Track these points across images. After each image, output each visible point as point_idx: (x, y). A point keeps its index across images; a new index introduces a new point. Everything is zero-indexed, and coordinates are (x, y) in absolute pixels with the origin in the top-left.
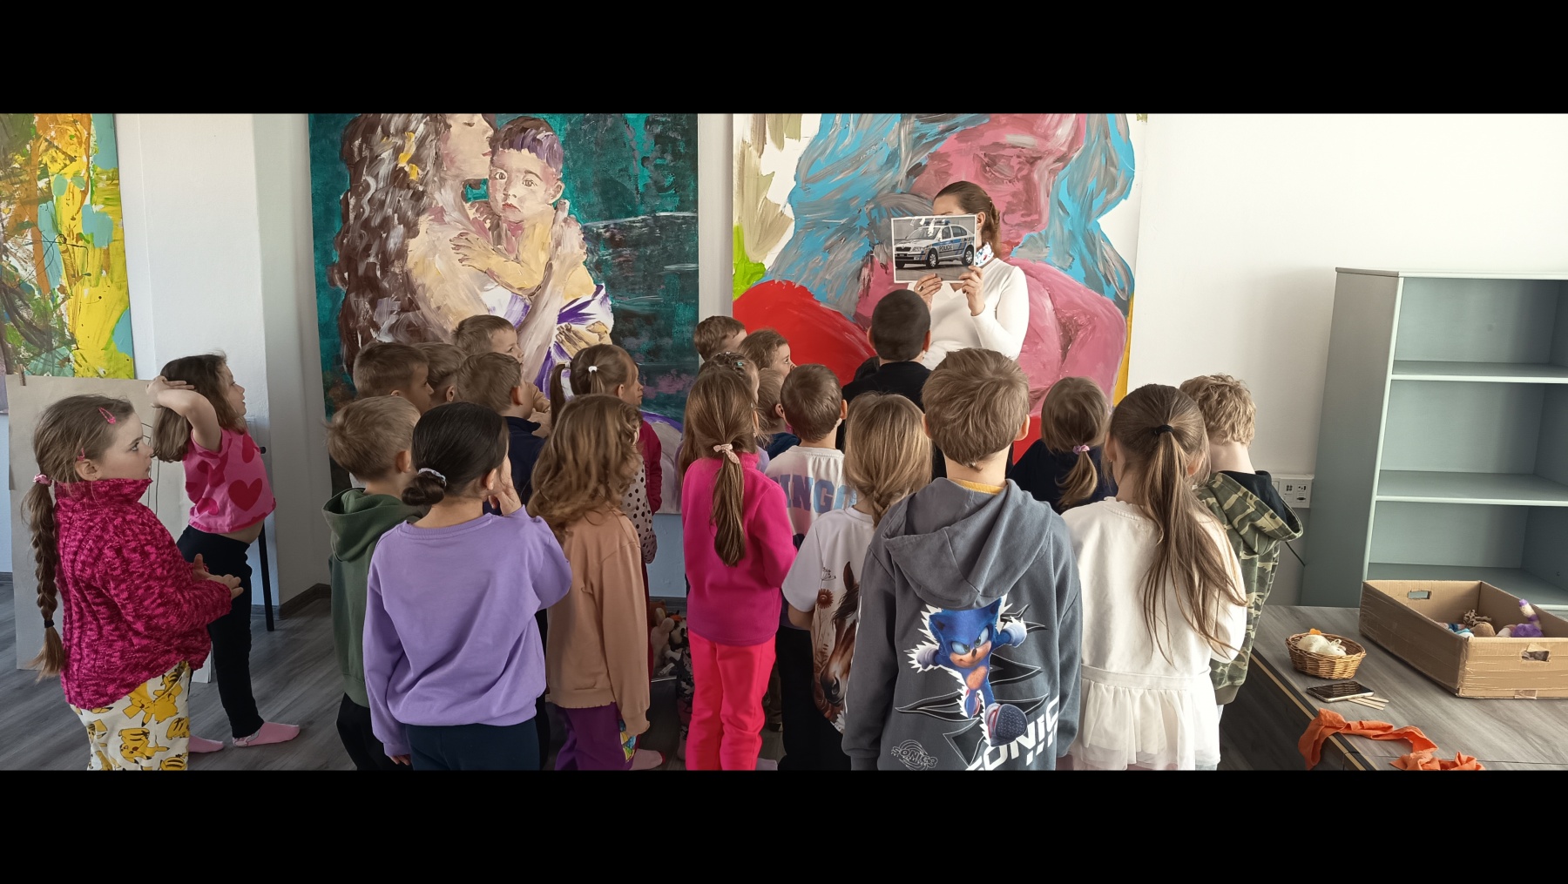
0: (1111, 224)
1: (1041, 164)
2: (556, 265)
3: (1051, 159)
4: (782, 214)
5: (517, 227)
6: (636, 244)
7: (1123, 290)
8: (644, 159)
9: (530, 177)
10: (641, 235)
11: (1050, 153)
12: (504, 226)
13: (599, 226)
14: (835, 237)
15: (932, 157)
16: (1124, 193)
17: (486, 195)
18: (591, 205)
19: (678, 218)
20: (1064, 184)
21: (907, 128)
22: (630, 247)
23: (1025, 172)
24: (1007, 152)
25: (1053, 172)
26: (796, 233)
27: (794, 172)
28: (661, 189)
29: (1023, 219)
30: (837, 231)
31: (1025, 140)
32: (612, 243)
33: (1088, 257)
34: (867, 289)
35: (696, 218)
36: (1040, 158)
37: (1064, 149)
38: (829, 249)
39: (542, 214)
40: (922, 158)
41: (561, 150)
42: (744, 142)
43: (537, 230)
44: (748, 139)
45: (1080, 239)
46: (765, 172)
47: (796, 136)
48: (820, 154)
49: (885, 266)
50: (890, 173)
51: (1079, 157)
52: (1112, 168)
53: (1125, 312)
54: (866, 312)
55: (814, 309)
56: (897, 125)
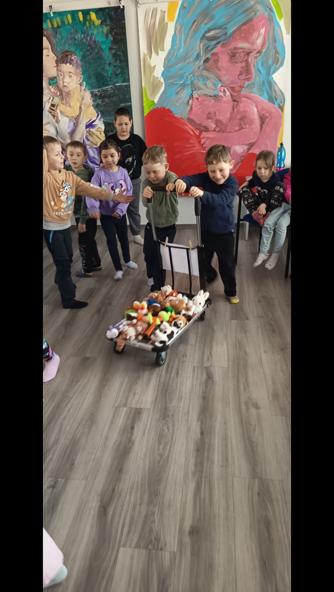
1: (251, 55)
2: (83, 107)
3: (255, 52)
4: (160, 81)
5: (68, 94)
6: (110, 97)
7: (281, 102)
8: (110, 64)
9: (71, 74)
10: (111, 93)
11: (255, 50)
12: (64, 94)
13: (96, 91)
15: (213, 54)
16: (281, 64)
17: (56, 83)
18: (93, 83)
19: (123, 85)
20: (260, 62)
21: (203, 43)
22: (107, 98)
23: (246, 58)
24: (239, 51)
25: (256, 58)
26: (165, 88)
27: (163, 64)
28: (117, 75)
29: (246, 77)
30: (179, 86)
31: (245, 45)
32: (101, 97)
33: (269, 90)
34: (191, 108)
35: (129, 85)
36: (251, 52)
37: (260, 48)
38: (177, 93)
39: (76, 88)
40: (209, 56)
41: (80, 63)
42: (144, 54)
43: (75, 94)
44: (146, 53)
45: (266, 84)
46: (152, 65)
47: (163, 50)
48: (172, 57)
49: (197, 99)
50: (197, 63)
51: (265, 51)
52: (277, 55)
53: (282, 111)
54: (192, 117)
55: (173, 117)
56: (199, 43)
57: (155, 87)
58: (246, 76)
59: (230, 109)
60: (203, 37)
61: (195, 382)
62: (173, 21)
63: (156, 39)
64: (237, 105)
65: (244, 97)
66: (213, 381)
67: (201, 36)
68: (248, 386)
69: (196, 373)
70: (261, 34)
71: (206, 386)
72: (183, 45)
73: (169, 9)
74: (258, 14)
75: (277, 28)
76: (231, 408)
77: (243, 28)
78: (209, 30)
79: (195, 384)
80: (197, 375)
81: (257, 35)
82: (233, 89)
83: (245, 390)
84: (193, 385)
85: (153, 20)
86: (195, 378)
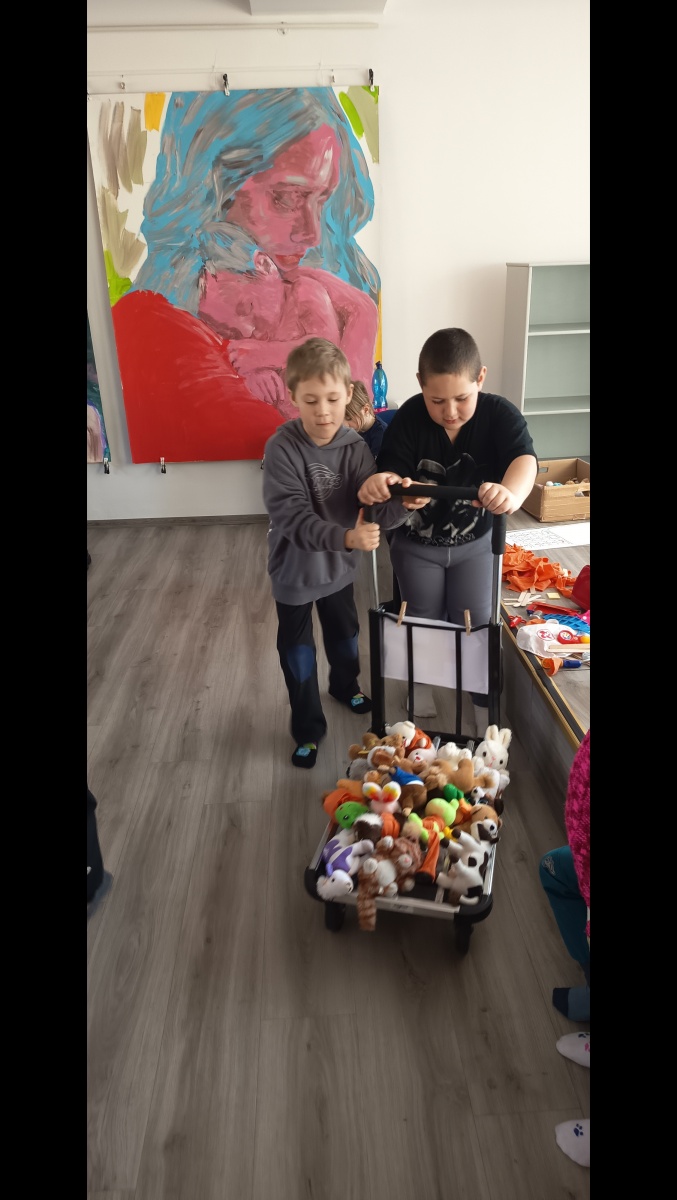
0: (363, 238)
3: (318, 193)
4: (138, 240)
7: (374, 286)
11: (317, 189)
14: (177, 257)
15: (239, 194)
16: (369, 216)
20: (329, 210)
21: (217, 173)
23: (301, 203)
24: (288, 189)
25: (321, 203)
27: (142, 209)
29: (305, 238)
30: (178, 252)
31: (298, 179)
33: (350, 263)
34: (205, 293)
36: (311, 193)
37: (326, 185)
38: (174, 265)
40: (231, 195)
42: (103, 188)
44: (106, 186)
45: (344, 251)
46: (121, 210)
47: (140, 181)
48: (159, 195)
49: (215, 276)
50: (210, 208)
51: (337, 191)
52: (360, 199)
53: (377, 302)
54: (206, 310)
55: (170, 309)
56: (210, 171)
57: (129, 252)
58: (304, 235)
59: (280, 296)
60: (218, 161)
61: (203, 836)
63: (126, 161)
64: (293, 289)
65: (305, 275)
66: (240, 832)
67: (213, 158)
69: (207, 820)
70: (327, 161)
71: (225, 844)
72: (179, 174)
73: (148, 107)
74: (318, 124)
75: (355, 151)
77: (292, 147)
78: (229, 149)
79: (202, 841)
80: (210, 822)
81: (319, 162)
82: (281, 259)
84: (198, 844)
85: (116, 125)
86: (205, 829)
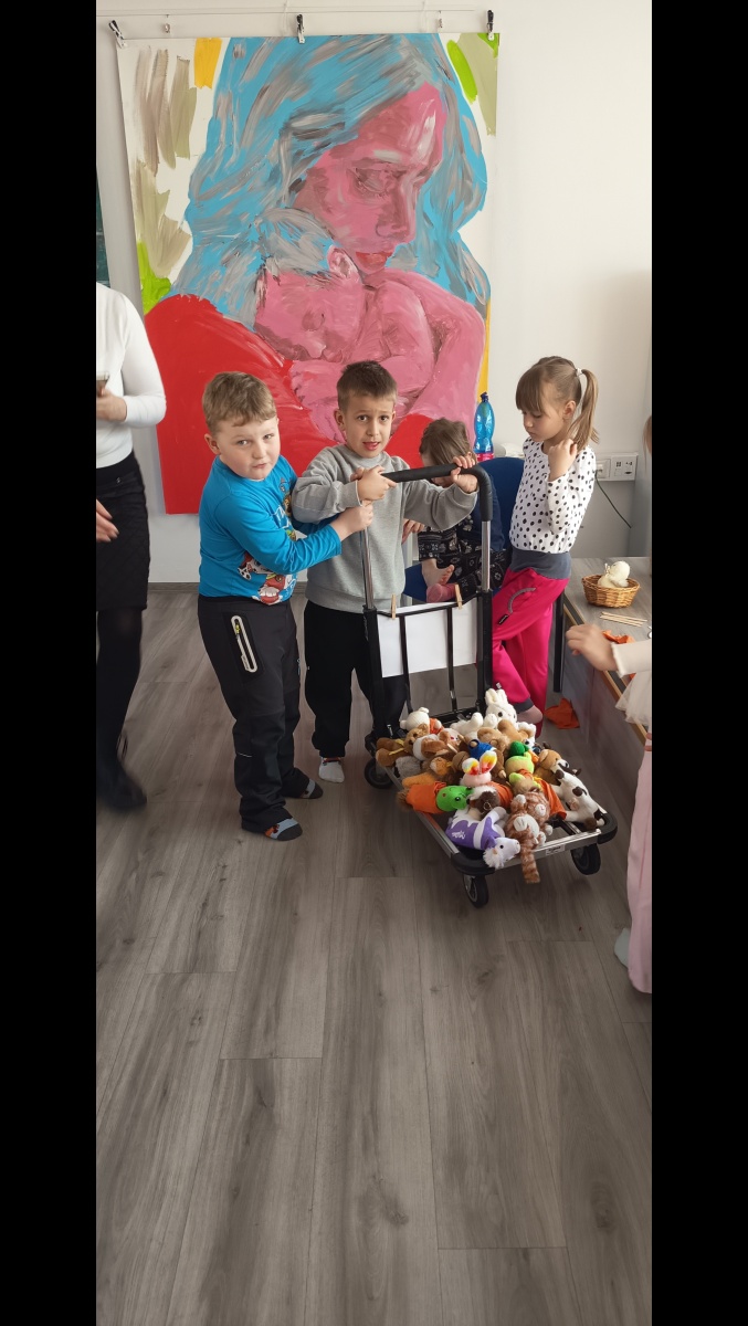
0: (470, 234)
1: (408, 180)
3: (414, 173)
4: (180, 230)
7: (482, 295)
11: (413, 167)
14: (229, 253)
15: (311, 172)
16: (479, 205)
20: (428, 196)
21: (286, 145)
23: (392, 186)
24: (376, 167)
25: (417, 186)
26: (195, 249)
27: (187, 190)
29: (395, 231)
30: (231, 246)
31: (389, 155)
33: (452, 266)
34: (263, 300)
35: (102, 238)
36: (405, 172)
37: (425, 163)
38: (226, 263)
40: (302, 174)
42: (139, 162)
44: (143, 159)
45: (444, 249)
46: (161, 190)
47: (186, 154)
48: (209, 172)
49: (277, 279)
50: (274, 190)
51: (439, 171)
52: (468, 182)
53: (485, 316)
54: (265, 322)
55: (218, 319)
56: (276, 141)
58: (393, 227)
59: (360, 306)
60: (287, 128)
61: (214, 1125)
62: (211, 87)
63: (168, 127)
64: (376, 297)
65: (393, 280)
66: (271, 1117)
67: (281, 125)
68: (376, 1129)
69: (222, 1090)
70: (427, 131)
71: (247, 1142)
72: (236, 145)
73: (198, 56)
74: (419, 83)
75: (465, 118)
76: (316, 1229)
77: (383, 112)
78: (302, 114)
79: (213, 1132)
80: (226, 1094)
81: (417, 133)
82: (363, 257)
83: (365, 1147)
84: (205, 1140)
85: (158, 80)
86: (218, 1108)
